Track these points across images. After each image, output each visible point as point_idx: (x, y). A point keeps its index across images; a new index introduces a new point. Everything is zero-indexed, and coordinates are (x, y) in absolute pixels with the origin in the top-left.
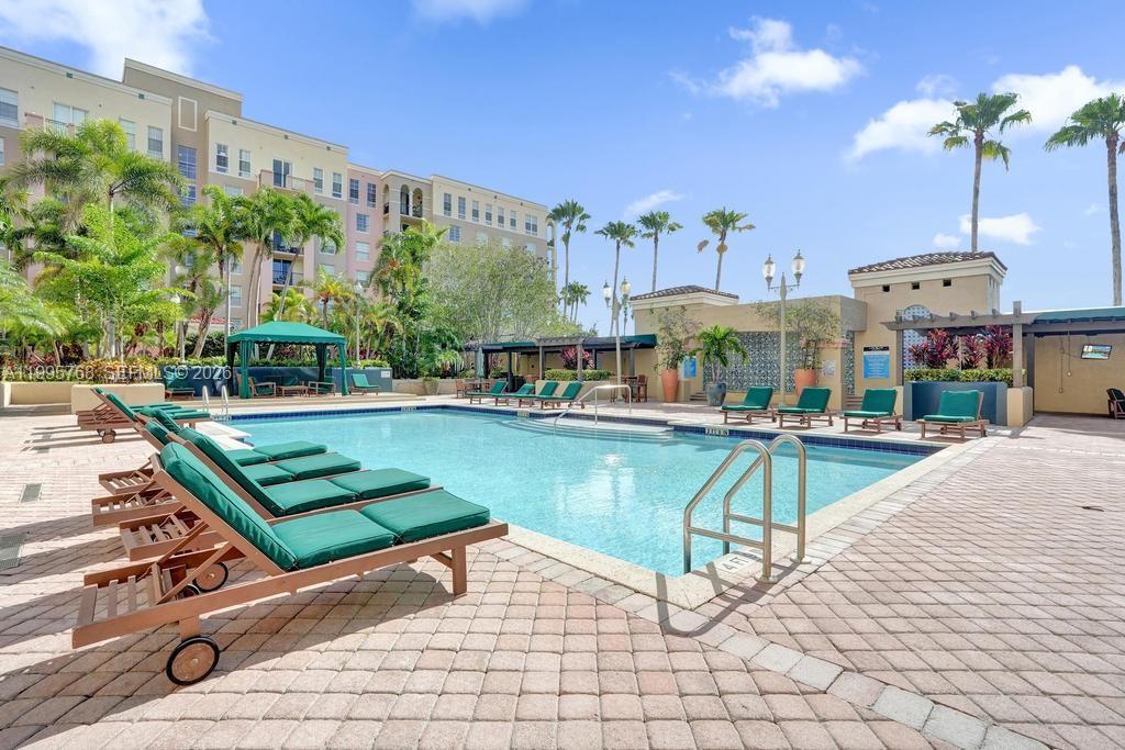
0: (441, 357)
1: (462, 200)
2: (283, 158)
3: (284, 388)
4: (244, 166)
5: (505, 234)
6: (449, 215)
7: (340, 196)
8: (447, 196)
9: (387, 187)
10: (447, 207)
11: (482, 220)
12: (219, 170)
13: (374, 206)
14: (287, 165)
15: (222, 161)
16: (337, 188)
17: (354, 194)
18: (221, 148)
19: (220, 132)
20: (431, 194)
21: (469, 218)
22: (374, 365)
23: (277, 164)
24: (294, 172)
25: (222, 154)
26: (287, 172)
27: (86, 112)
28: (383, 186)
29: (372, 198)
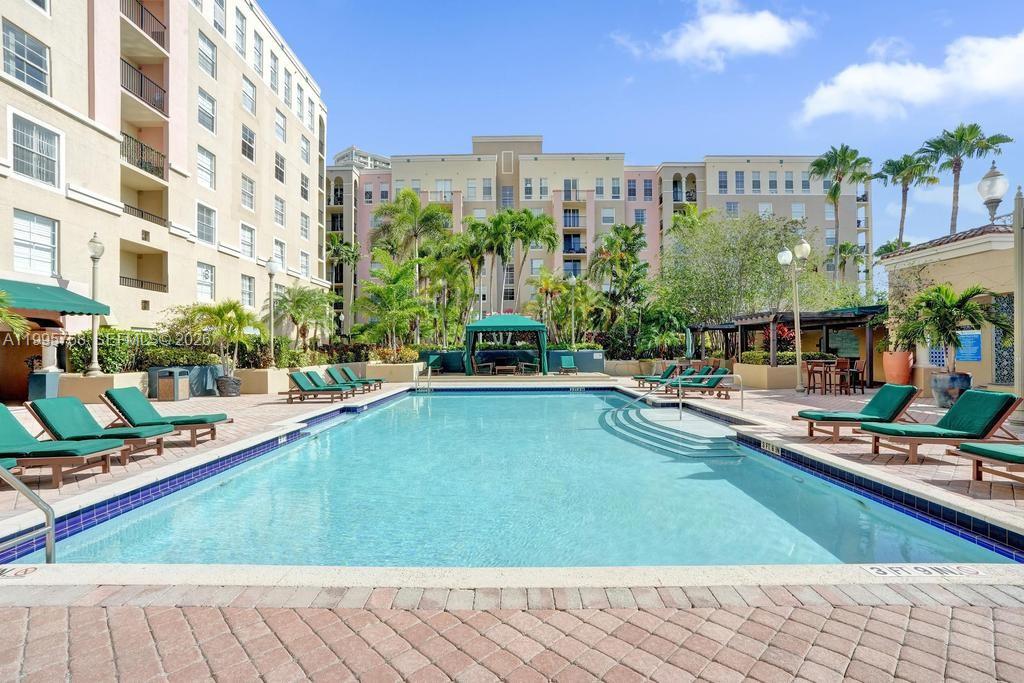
0: (656, 339)
1: (740, 175)
2: (570, 177)
3: (497, 368)
4: (543, 191)
5: (796, 199)
6: (726, 192)
7: (618, 197)
8: (723, 174)
9: (661, 180)
10: (723, 185)
11: (765, 190)
12: (527, 198)
13: (651, 199)
14: (575, 181)
15: (529, 191)
16: (616, 191)
17: (632, 192)
18: (528, 181)
19: (529, 169)
20: (704, 177)
21: (748, 189)
22: (588, 348)
23: (567, 183)
24: (581, 186)
25: (529, 186)
26: (575, 187)
27: (451, 180)
28: (658, 181)
29: (648, 192)
